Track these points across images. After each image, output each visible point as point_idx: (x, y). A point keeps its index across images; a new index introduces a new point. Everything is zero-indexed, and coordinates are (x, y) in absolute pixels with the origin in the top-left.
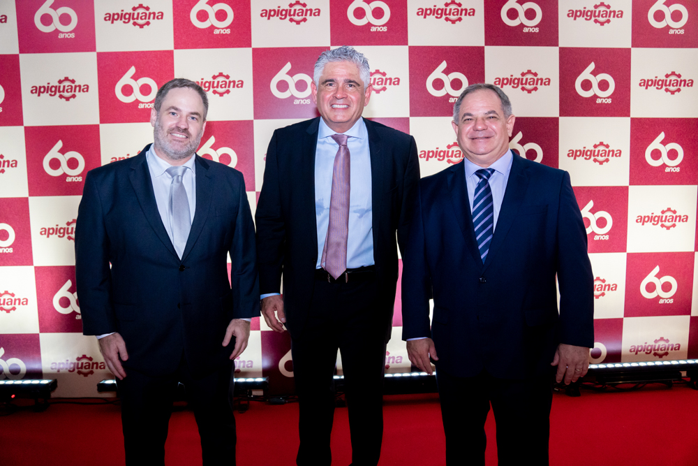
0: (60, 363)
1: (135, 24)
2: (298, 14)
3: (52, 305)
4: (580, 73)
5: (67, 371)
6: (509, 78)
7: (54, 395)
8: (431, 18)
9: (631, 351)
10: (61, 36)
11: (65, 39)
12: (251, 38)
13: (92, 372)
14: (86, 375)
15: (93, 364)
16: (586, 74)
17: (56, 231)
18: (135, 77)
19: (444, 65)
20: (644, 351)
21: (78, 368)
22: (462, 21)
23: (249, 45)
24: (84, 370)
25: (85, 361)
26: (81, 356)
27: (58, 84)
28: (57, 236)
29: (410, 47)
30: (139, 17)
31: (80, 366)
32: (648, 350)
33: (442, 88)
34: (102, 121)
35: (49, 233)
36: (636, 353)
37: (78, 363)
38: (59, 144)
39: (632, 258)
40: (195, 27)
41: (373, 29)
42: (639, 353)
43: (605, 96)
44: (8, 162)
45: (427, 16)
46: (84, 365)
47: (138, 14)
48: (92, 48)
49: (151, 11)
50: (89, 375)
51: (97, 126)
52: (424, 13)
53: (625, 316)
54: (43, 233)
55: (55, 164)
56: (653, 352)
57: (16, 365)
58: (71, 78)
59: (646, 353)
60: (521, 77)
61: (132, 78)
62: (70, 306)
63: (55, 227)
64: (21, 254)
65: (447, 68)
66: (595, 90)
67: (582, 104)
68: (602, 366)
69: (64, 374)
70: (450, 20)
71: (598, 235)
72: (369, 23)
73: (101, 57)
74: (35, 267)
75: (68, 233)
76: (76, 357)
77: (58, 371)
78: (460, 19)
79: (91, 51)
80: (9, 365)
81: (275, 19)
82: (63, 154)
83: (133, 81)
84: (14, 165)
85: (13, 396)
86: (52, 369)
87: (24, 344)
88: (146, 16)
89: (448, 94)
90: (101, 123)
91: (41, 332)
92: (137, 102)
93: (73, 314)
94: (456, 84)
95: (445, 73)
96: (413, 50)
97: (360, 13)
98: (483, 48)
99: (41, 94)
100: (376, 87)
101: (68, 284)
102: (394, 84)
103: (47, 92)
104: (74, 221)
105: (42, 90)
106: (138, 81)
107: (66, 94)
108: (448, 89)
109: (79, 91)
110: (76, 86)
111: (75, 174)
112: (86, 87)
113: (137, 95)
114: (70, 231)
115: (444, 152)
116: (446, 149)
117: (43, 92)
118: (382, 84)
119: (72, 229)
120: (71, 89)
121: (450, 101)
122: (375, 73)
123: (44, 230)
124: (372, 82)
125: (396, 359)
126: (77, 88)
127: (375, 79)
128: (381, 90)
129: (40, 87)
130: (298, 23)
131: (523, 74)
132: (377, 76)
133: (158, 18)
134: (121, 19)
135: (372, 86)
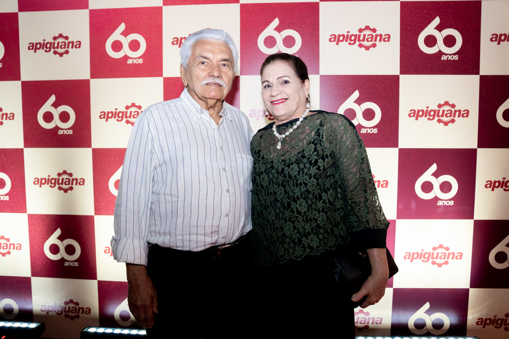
0: (49, 306)
3: (43, 251)
5: (55, 313)
6: (507, 34)
13: (78, 317)
14: (72, 318)
15: (79, 308)
17: (48, 181)
18: (125, 34)
19: (437, 21)
21: (65, 312)
24: (70, 314)
25: (71, 305)
26: (68, 301)
27: (52, 41)
28: (48, 186)
29: (402, 3)
31: (67, 310)
33: (434, 45)
34: (93, 76)
35: (41, 183)
37: (65, 307)
38: (53, 99)
44: (6, 114)
46: (71, 309)
48: (85, 5)
50: (76, 319)
51: (88, 81)
55: (48, 117)
57: (10, 305)
58: (64, 35)
61: (121, 34)
62: (59, 253)
63: (47, 178)
64: (16, 203)
65: (440, 24)
69: (52, 317)
73: (94, 14)
74: (29, 215)
75: (59, 184)
76: (64, 301)
77: (48, 313)
79: (84, 8)
80: (3, 305)
82: (56, 108)
83: (123, 37)
84: (11, 118)
86: (42, 311)
87: (20, 286)
89: (440, 51)
90: (91, 78)
91: (32, 276)
92: (126, 57)
93: (63, 260)
94: (450, 41)
95: (438, 30)
96: (405, 6)
98: (480, 2)
99: (37, 50)
100: (366, 43)
101: (58, 232)
102: (384, 41)
103: (43, 49)
104: (65, 172)
105: (38, 46)
106: (127, 37)
107: (60, 50)
108: (440, 46)
109: (72, 47)
110: (69, 43)
111: (66, 127)
112: (78, 43)
113: (126, 50)
114: (60, 182)
115: (435, 111)
116: (437, 108)
117: (39, 49)
118: (372, 41)
119: (63, 179)
120: (65, 45)
121: (442, 59)
122: (364, 29)
123: (37, 180)
124: (361, 38)
125: (376, 320)
126: (71, 45)
127: (365, 35)
128: (371, 47)
129: (37, 44)
132: (367, 32)
135: (361, 42)
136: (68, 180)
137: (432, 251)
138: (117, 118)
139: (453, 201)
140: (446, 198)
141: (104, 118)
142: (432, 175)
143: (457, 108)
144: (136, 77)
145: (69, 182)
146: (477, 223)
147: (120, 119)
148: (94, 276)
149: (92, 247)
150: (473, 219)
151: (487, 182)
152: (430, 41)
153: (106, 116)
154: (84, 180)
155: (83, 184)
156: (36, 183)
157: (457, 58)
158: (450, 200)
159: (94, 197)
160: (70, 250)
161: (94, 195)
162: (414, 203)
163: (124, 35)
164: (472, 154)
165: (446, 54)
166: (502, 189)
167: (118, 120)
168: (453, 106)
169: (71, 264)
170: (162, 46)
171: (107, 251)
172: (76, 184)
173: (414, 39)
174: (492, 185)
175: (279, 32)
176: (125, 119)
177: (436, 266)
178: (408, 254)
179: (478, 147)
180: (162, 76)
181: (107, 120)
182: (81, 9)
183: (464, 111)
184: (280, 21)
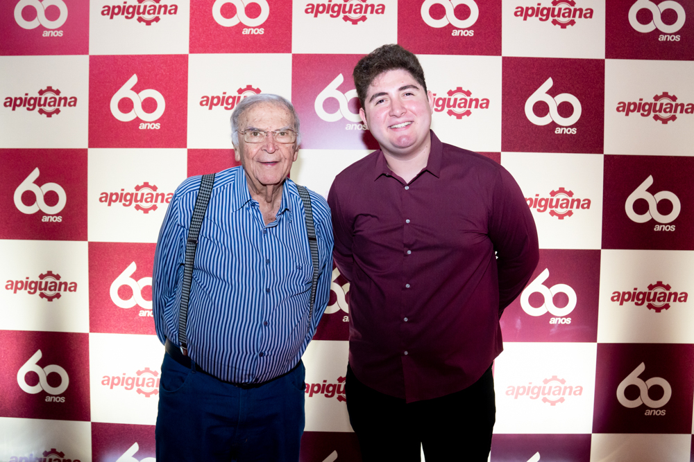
0: (21, 458)
1: (140, 20)
2: (355, 10)
3: (16, 381)
6: (638, 102)
8: (534, 20)
10: (46, 34)
11: (50, 38)
12: (291, 41)
15: (65, 461)
17: (26, 285)
18: (137, 89)
19: (549, 83)
22: (575, 25)
23: (288, 50)
25: (54, 457)
26: (49, 450)
27: (38, 96)
28: (26, 292)
29: (504, 58)
30: (146, 11)
33: (546, 114)
34: (92, 145)
35: (16, 288)
37: (45, 459)
38: (36, 173)
40: (218, 26)
41: (455, 33)
45: (528, 18)
47: (145, 7)
48: (83, 49)
49: (162, 3)
51: (84, 152)
52: (524, 13)
55: (29, 198)
58: (55, 88)
60: (653, 101)
61: (132, 89)
62: (39, 385)
63: (24, 281)
65: (553, 87)
70: (559, 24)
72: (450, 24)
73: (95, 62)
75: (40, 289)
76: (43, 450)
78: (572, 23)
79: (83, 54)
81: (324, 16)
82: (40, 186)
83: (134, 93)
88: (155, 10)
89: (553, 122)
90: (89, 147)
92: (138, 121)
93: (43, 394)
94: (565, 110)
95: (550, 95)
96: (507, 62)
97: (438, 11)
98: (603, 61)
99: (17, 108)
100: (457, 110)
101: (38, 355)
102: (481, 107)
103: (24, 106)
104: (50, 274)
105: (18, 102)
106: (140, 94)
107: (47, 109)
108: (553, 116)
109: (65, 105)
110: (60, 99)
111: (52, 212)
112: (73, 99)
113: (138, 112)
114: (43, 286)
115: (546, 200)
116: (549, 197)
117: (19, 106)
118: (465, 107)
119: (47, 283)
120: (55, 101)
121: (556, 132)
122: (455, 92)
123: (10, 283)
124: (452, 103)
126: (63, 101)
127: (456, 100)
128: (463, 114)
129: (16, 99)
130: (355, 22)
131: (657, 98)
132: (459, 96)
133: (170, 13)
134: (123, 14)
135: (452, 108)
136: (53, 284)
137: (542, 385)
138: (123, 202)
139: (570, 319)
140: (561, 315)
141: (106, 201)
142: (543, 284)
143: (575, 197)
144: (150, 147)
145: (56, 287)
146: (602, 347)
147: (127, 203)
148: (86, 417)
149: (84, 376)
150: (595, 341)
151: (614, 293)
152: (541, 109)
153: (108, 198)
154: (76, 284)
155: (75, 290)
156: (9, 287)
157: (575, 132)
158: (566, 317)
159: (90, 308)
160: (54, 380)
161: (90, 305)
162: (519, 321)
163: (135, 91)
164: (594, 257)
165: (561, 127)
166: (634, 303)
167: (124, 205)
168: (570, 194)
169: (55, 399)
170: (186, 108)
171: (106, 382)
172: (65, 290)
173: (519, 105)
174: (620, 298)
176: (134, 204)
177: (548, 404)
178: (511, 388)
179: (602, 248)
180: (186, 147)
181: (109, 205)
182: (79, 54)
183: (584, 200)
184: (344, 78)
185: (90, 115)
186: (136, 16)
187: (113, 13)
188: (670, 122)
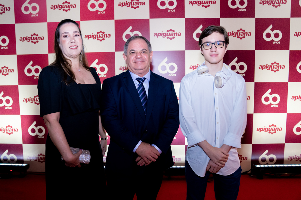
0: (31, 157)
1: (64, 10)
2: (135, 4)
3: (28, 132)
4: (265, 30)
5: (34, 160)
6: (232, 32)
7: (28, 170)
8: (196, 5)
9: (288, 159)
10: (32, 16)
11: (34, 17)
12: (114, 15)
14: (42, 162)
16: (268, 30)
17: (30, 100)
19: (201, 27)
20: (295, 159)
22: (210, 7)
23: (113, 18)
24: (41, 160)
25: (41, 156)
26: (40, 154)
28: (30, 102)
29: (186, 19)
30: (66, 7)
31: (39, 158)
32: (297, 159)
35: (27, 101)
36: (291, 160)
37: (39, 157)
38: (31, 63)
39: (289, 116)
40: (90, 11)
41: (169, 11)
42: (292, 160)
43: (277, 41)
44: (10, 70)
45: (194, 5)
46: (41, 158)
47: (65, 5)
48: (45, 20)
49: (71, 4)
51: (47, 54)
52: (192, 3)
53: (286, 143)
54: (24, 101)
55: (29, 71)
56: (299, 160)
57: (13, 157)
58: (36, 34)
59: (296, 160)
62: (35, 133)
63: (29, 98)
64: (15, 110)
65: (203, 28)
66: (273, 38)
67: (266, 44)
68: (274, 166)
69: (32, 162)
70: (204, 6)
71: (273, 105)
72: (167, 8)
73: (49, 25)
74: (21, 115)
75: (35, 101)
76: (38, 154)
77: (30, 160)
78: (209, 6)
79: (45, 22)
80: (10, 157)
81: (125, 7)
82: (33, 67)
84: (12, 71)
85: (11, 170)
86: (28, 159)
87: (16, 148)
88: (68, 6)
90: (49, 53)
91: (23, 143)
93: (37, 136)
96: (187, 20)
97: (163, 4)
98: (220, 18)
99: (24, 41)
100: (170, 37)
101: (35, 123)
102: (178, 35)
103: (26, 40)
104: (37, 96)
107: (34, 41)
109: (40, 39)
112: (43, 38)
114: (35, 100)
118: (173, 36)
120: (37, 38)
122: (169, 31)
125: (178, 159)
126: (39, 38)
128: (172, 38)
129: (23, 38)
130: (135, 8)
131: (238, 31)
132: (171, 32)
133: (73, 7)
134: (58, 8)
135: (168, 36)
160: (40, 131)
169: (41, 137)
173: (191, 35)
175: (132, 32)
182: (44, 22)
184: (132, 27)
185: (48, 42)
186: (62, 9)
187: (55, 8)
188: (243, 39)
